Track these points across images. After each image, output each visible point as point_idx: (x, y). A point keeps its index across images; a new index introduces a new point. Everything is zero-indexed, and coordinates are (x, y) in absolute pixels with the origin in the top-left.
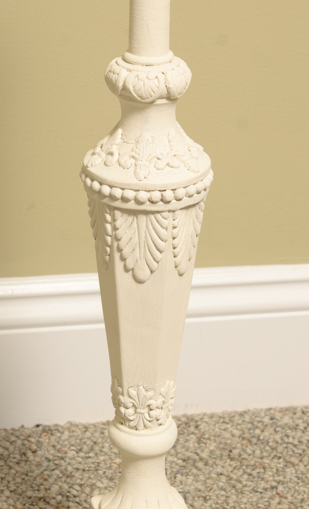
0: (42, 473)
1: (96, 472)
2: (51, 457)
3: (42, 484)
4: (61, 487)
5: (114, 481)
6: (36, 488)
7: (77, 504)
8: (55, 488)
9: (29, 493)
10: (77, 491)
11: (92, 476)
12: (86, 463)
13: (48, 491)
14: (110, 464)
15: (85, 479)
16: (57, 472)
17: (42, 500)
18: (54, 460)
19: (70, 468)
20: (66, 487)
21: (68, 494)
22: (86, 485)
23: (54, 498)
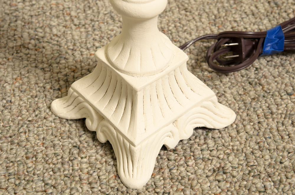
0: (9, 25)
1: (44, 15)
2: (8, 12)
3: (15, 35)
4: (28, 33)
5: (61, 18)
6: (13, 39)
7: (48, 43)
8: (25, 35)
9: (11, 44)
10: (41, 33)
11: (44, 18)
12: (34, 10)
13: (22, 39)
14: (50, 5)
15: (41, 22)
16: (19, 22)
17: (22, 47)
18: (11, 13)
19: (26, 17)
20: (32, 32)
21: (37, 37)
22: (44, 27)
23: (30, 43)
